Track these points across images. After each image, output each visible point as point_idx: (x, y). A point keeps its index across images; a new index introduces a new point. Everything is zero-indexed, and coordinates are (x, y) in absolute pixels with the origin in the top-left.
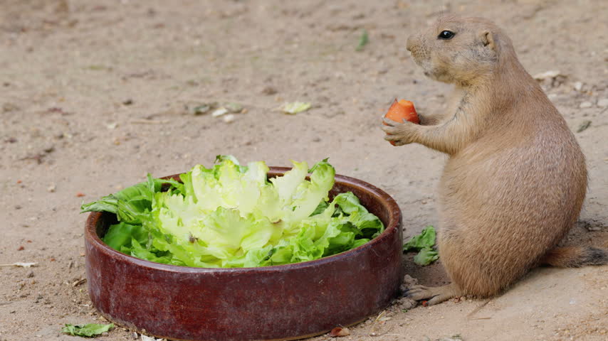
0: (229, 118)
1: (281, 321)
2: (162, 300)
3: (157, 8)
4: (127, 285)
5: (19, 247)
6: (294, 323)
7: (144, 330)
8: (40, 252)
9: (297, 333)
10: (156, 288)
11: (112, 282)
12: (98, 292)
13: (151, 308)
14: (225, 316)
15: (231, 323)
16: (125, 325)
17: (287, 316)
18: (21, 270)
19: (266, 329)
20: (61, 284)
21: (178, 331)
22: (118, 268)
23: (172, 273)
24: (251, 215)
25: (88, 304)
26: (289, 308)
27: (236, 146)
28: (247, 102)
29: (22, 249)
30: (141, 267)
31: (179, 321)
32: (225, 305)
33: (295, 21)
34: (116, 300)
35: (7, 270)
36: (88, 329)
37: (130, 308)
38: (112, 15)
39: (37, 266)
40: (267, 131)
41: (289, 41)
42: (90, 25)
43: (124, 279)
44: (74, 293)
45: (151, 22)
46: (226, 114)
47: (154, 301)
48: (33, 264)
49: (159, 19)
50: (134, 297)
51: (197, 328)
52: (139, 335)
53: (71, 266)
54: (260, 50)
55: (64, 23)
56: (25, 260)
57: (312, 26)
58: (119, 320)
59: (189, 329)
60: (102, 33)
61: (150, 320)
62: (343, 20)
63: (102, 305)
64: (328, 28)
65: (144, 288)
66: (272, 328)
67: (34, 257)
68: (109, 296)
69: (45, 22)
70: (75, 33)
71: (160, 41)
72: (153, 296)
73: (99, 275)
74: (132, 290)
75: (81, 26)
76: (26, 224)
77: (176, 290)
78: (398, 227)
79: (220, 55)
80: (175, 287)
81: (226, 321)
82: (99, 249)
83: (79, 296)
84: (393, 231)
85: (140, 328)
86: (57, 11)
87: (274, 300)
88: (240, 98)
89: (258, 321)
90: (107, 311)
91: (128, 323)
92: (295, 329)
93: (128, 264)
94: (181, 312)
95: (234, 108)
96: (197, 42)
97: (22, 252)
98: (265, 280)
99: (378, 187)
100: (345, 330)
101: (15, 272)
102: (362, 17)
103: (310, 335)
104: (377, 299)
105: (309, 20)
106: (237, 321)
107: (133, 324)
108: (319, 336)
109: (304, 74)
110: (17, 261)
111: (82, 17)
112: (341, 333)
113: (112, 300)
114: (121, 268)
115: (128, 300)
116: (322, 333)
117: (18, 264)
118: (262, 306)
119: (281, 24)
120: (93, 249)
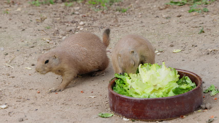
0: (158, 54)
1: (164, 114)
2: (129, 107)
3: (144, 21)
4: (119, 103)
5: (91, 92)
6: (168, 114)
7: (124, 116)
8: (98, 93)
9: (169, 117)
10: (127, 104)
11: (115, 102)
12: (111, 105)
13: (126, 110)
14: (147, 112)
15: (149, 114)
16: (119, 115)
17: (166, 112)
18: (91, 99)
19: (160, 116)
20: (102, 103)
21: (134, 117)
22: (116, 98)
23: (132, 99)
24: (147, 82)
25: (109, 109)
26: (167, 110)
27: (159, 62)
28: (165, 49)
29: (92, 92)
30: (123, 98)
31: (134, 114)
32: (147, 109)
33: (183, 25)
34: (116, 107)
35: (87, 98)
36: (106, 115)
37: (120, 110)
38: (131, 23)
39: (96, 98)
40: (169, 57)
41: (180, 31)
42: (124, 26)
43: (118, 102)
44: (106, 105)
45: (141, 25)
46: (158, 52)
47: (127, 108)
48: (95, 97)
49: (143, 24)
50: (121, 107)
51: (140, 116)
52: (123, 118)
53: (106, 98)
54: (171, 33)
55: (116, 25)
56: (93, 96)
57: (188, 26)
58: (117, 114)
59: (137, 116)
60: (126, 28)
61: (126, 114)
62: (197, 25)
63: (113, 109)
64: (192, 27)
65: (124, 104)
66: (162, 116)
67: (95, 95)
68: (114, 106)
69: (110, 25)
70: (119, 28)
71: (142, 31)
72: (127, 106)
73: (112, 100)
74: (120, 104)
75: (121, 26)
76: (95, 85)
77: (133, 104)
78: (201, 86)
79: (159, 35)
80: (133, 103)
81: (148, 114)
82: (111, 92)
83: (107, 107)
84: (199, 87)
85: (123, 116)
86: (115, 22)
87: (162, 108)
88: (163, 48)
89: (157, 114)
90: (114, 111)
91: (120, 115)
92: (169, 116)
93: (119, 97)
94: (135, 111)
95: (160, 51)
96: (153, 31)
97: (92, 93)
98: (159, 102)
99: (196, 74)
100: (184, 116)
101: (89, 99)
102: (203, 23)
103: (173, 118)
104: (194, 107)
105: (187, 25)
106: (151, 114)
107: (121, 115)
108: (176, 118)
109: (182, 41)
110: (90, 96)
111: (122, 24)
112: (183, 117)
113: (115, 107)
114: (117, 98)
115: (120, 107)
116: (177, 117)
117: (90, 97)
118: (158, 109)
119: (179, 26)
120: (110, 92)
